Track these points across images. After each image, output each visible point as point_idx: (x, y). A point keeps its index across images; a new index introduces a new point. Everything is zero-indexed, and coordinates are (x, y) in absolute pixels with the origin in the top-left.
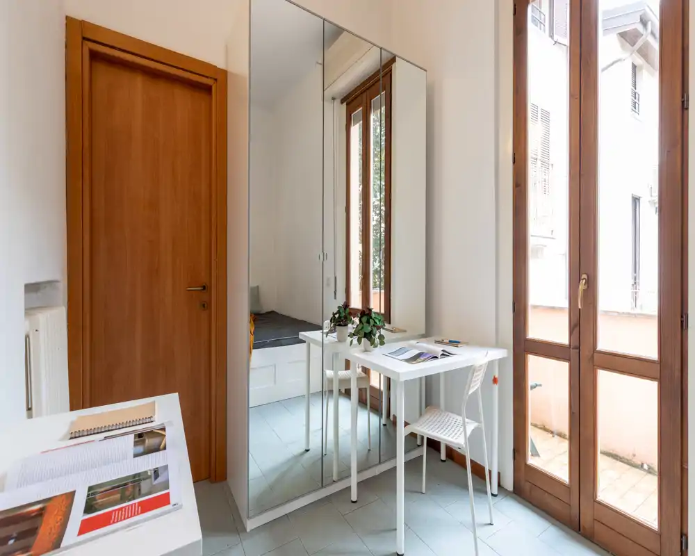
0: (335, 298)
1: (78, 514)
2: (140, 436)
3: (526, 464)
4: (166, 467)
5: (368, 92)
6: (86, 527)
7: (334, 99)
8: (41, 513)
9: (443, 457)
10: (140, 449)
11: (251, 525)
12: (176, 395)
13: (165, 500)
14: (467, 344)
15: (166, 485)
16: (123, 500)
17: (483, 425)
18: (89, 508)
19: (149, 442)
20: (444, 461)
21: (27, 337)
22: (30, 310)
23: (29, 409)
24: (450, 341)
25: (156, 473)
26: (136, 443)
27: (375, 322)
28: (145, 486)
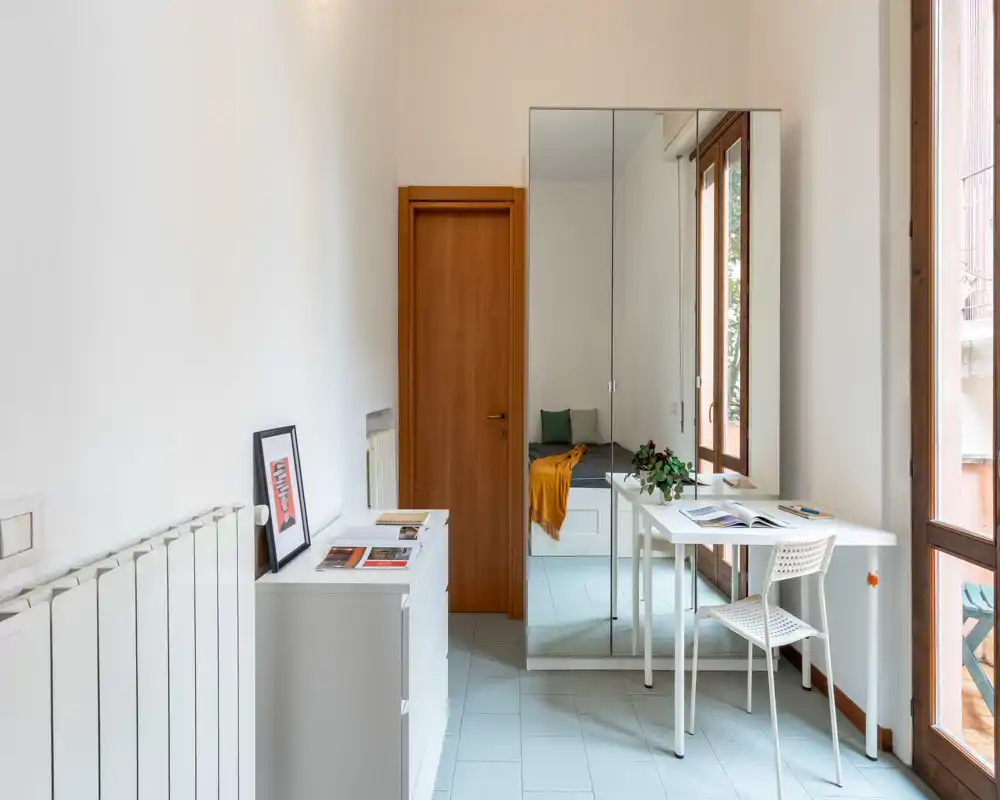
0: (682, 431)
1: (365, 558)
2: (404, 530)
3: (929, 727)
4: (411, 549)
5: (721, 139)
6: (366, 564)
7: (679, 157)
8: (351, 553)
9: (806, 681)
10: (403, 535)
11: (532, 664)
12: (447, 511)
13: (404, 564)
14: (831, 516)
15: (407, 558)
16: (385, 558)
17: (826, 636)
18: (370, 557)
19: (409, 533)
20: (809, 690)
21: (368, 454)
22: (370, 433)
23: (369, 506)
24: (803, 510)
25: (405, 549)
26: (401, 532)
27: (672, 470)
28: (397, 555)
